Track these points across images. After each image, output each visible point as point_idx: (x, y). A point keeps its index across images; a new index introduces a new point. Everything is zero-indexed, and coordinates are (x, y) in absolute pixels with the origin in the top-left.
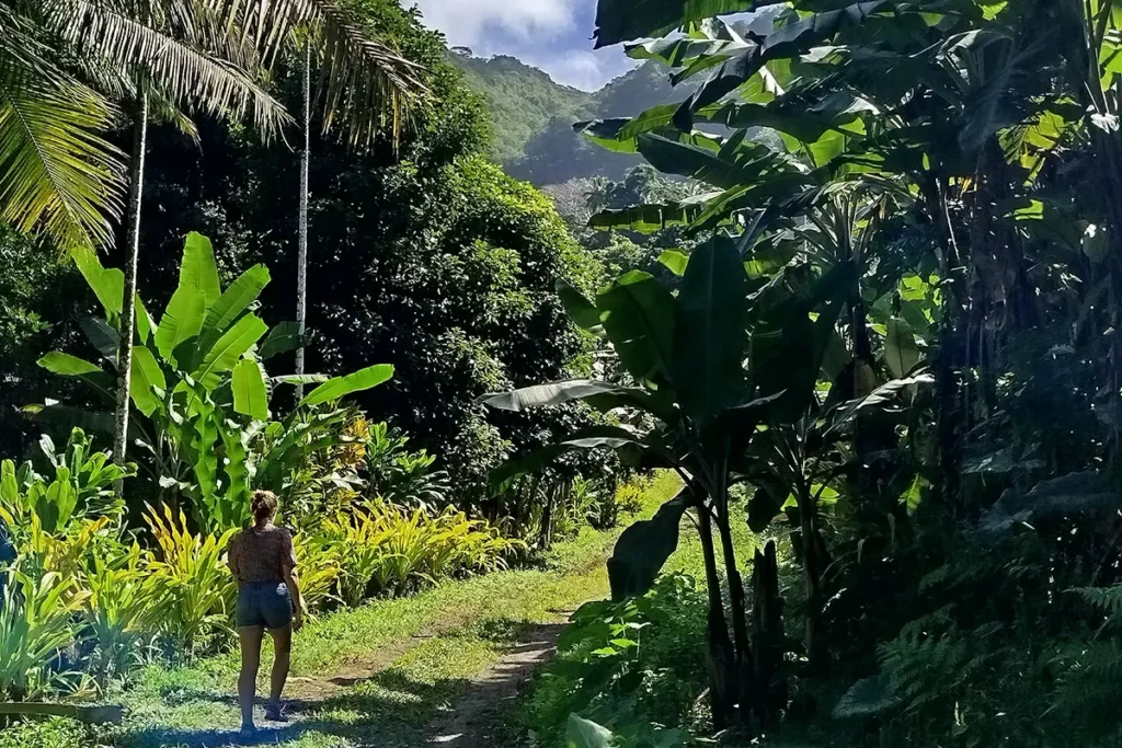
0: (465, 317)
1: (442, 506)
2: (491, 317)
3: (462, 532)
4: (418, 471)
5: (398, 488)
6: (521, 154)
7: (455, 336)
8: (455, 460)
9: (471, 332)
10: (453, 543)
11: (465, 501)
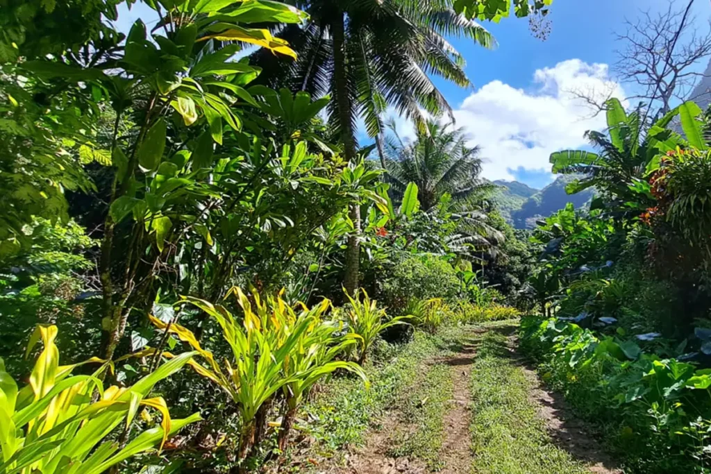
0: (510, 270)
1: (508, 306)
2: (515, 270)
3: (512, 310)
4: (504, 299)
5: (501, 302)
6: (520, 208)
7: (508, 274)
8: (510, 297)
9: (511, 273)
10: (511, 312)
11: (512, 305)
